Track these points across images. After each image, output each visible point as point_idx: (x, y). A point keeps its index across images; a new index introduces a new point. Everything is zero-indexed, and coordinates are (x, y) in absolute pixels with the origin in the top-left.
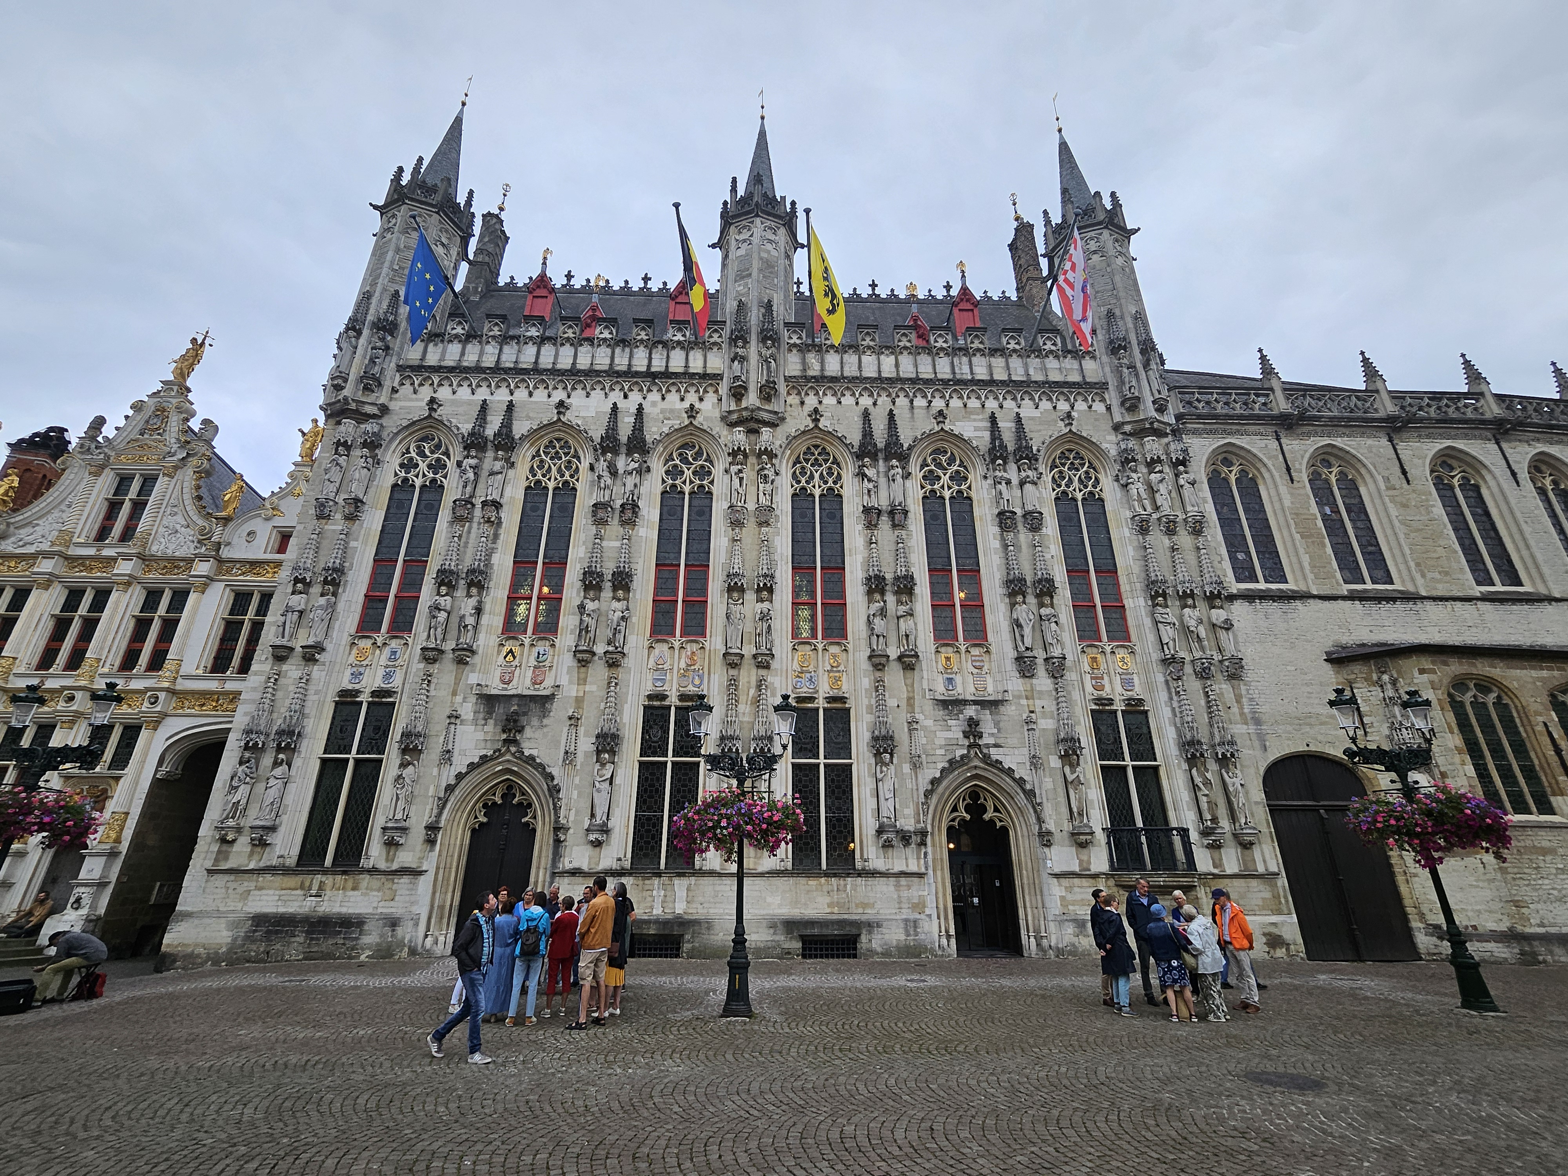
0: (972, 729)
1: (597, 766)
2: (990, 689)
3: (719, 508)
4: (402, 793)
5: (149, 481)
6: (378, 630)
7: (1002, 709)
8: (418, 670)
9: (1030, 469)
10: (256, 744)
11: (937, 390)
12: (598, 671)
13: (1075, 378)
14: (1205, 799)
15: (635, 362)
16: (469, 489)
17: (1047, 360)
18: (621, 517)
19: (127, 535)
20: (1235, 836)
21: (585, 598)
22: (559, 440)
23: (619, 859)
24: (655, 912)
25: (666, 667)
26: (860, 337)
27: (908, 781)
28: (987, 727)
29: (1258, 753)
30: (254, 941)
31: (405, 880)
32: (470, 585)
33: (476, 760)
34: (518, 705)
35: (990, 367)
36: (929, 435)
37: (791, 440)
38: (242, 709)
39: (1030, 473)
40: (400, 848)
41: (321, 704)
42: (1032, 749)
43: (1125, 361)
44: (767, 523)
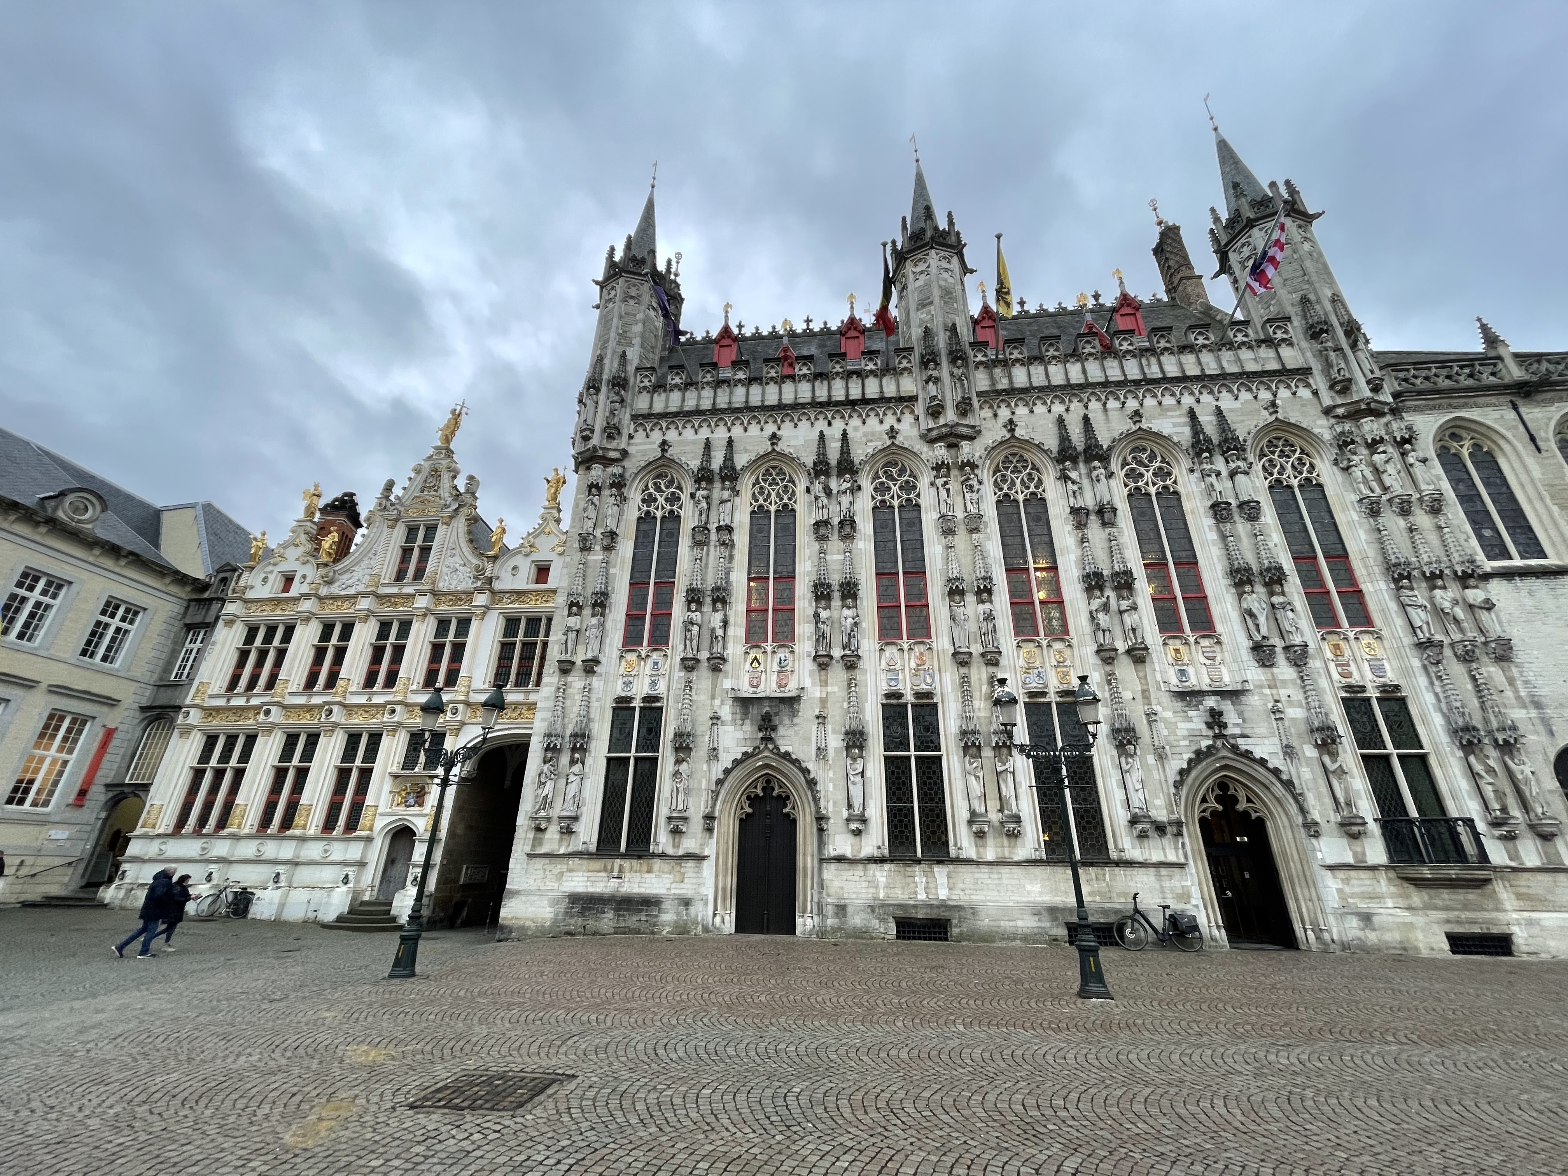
0: (1215, 719)
1: (849, 761)
2: (1226, 679)
3: (929, 519)
4: (681, 786)
5: (431, 530)
6: (641, 644)
7: (1243, 699)
8: (680, 677)
9: (1238, 459)
10: (555, 745)
11: (1129, 391)
12: (838, 675)
13: (1274, 366)
14: (1490, 788)
15: (833, 393)
16: (704, 517)
17: (1240, 352)
18: (840, 532)
19: (419, 574)
20: (1532, 827)
21: (817, 607)
22: (774, 468)
23: (879, 848)
24: (920, 897)
25: (898, 667)
26: (1043, 349)
27: (1155, 773)
28: (1231, 717)
29: (1544, 739)
30: (572, 917)
31: (690, 864)
32: (714, 601)
33: (739, 757)
34: (770, 707)
35: (1180, 364)
36: (1127, 435)
37: (990, 451)
38: (539, 715)
39: (1240, 463)
40: (684, 836)
41: (603, 710)
42: (1283, 737)
43: (1329, 344)
44: (977, 530)
